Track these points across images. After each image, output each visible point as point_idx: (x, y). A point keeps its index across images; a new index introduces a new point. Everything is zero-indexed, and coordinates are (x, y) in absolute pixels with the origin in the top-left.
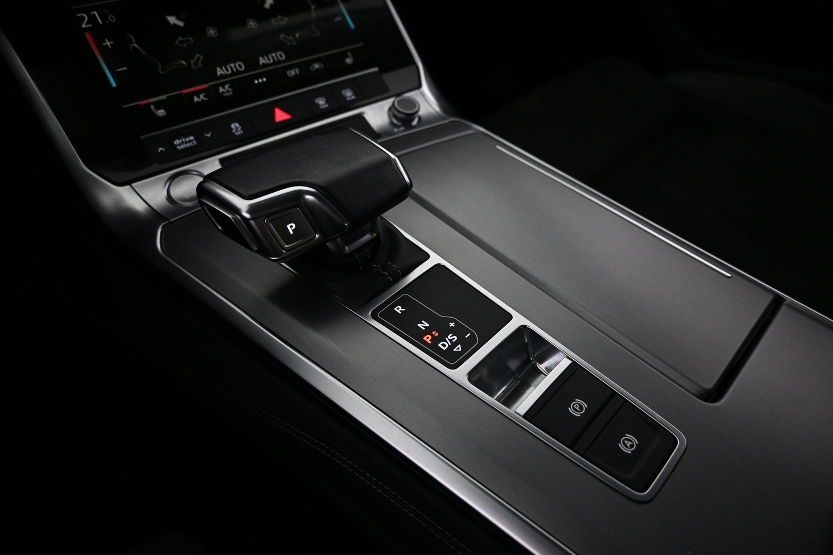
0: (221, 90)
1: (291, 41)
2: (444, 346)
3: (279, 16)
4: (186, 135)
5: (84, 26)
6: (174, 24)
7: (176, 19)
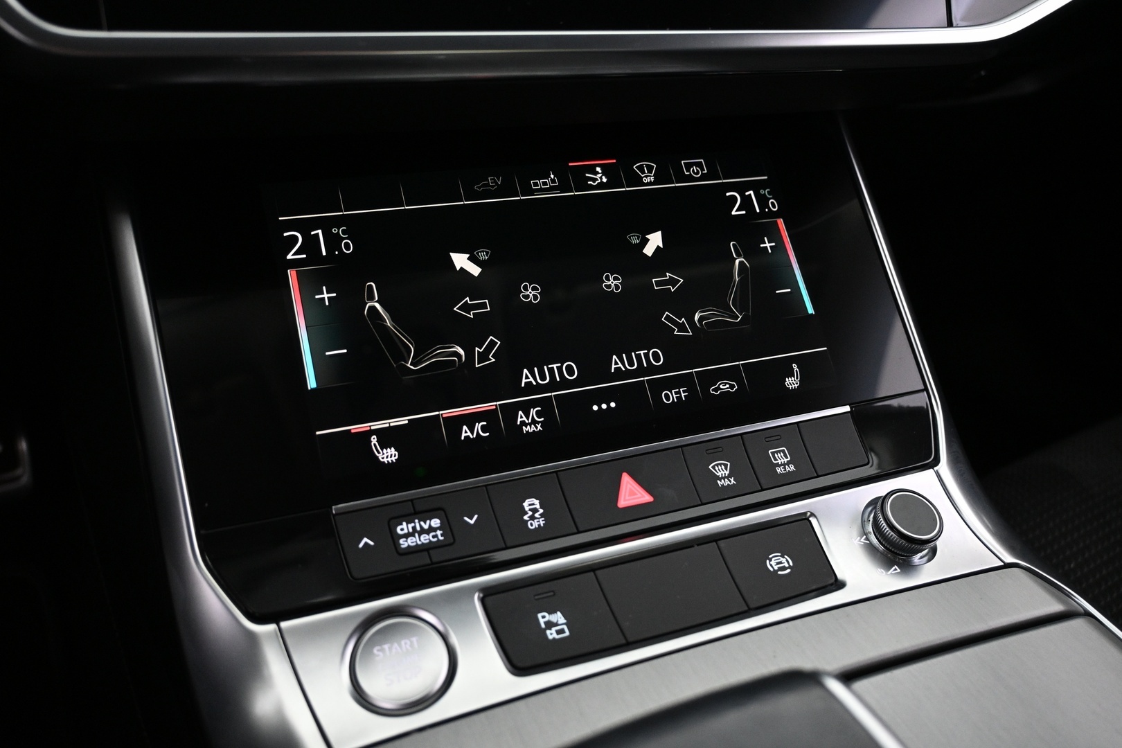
0: (521, 417)
1: (682, 327)
3: (668, 274)
4: (425, 515)
5: (289, 257)
6: (461, 268)
7: (468, 259)
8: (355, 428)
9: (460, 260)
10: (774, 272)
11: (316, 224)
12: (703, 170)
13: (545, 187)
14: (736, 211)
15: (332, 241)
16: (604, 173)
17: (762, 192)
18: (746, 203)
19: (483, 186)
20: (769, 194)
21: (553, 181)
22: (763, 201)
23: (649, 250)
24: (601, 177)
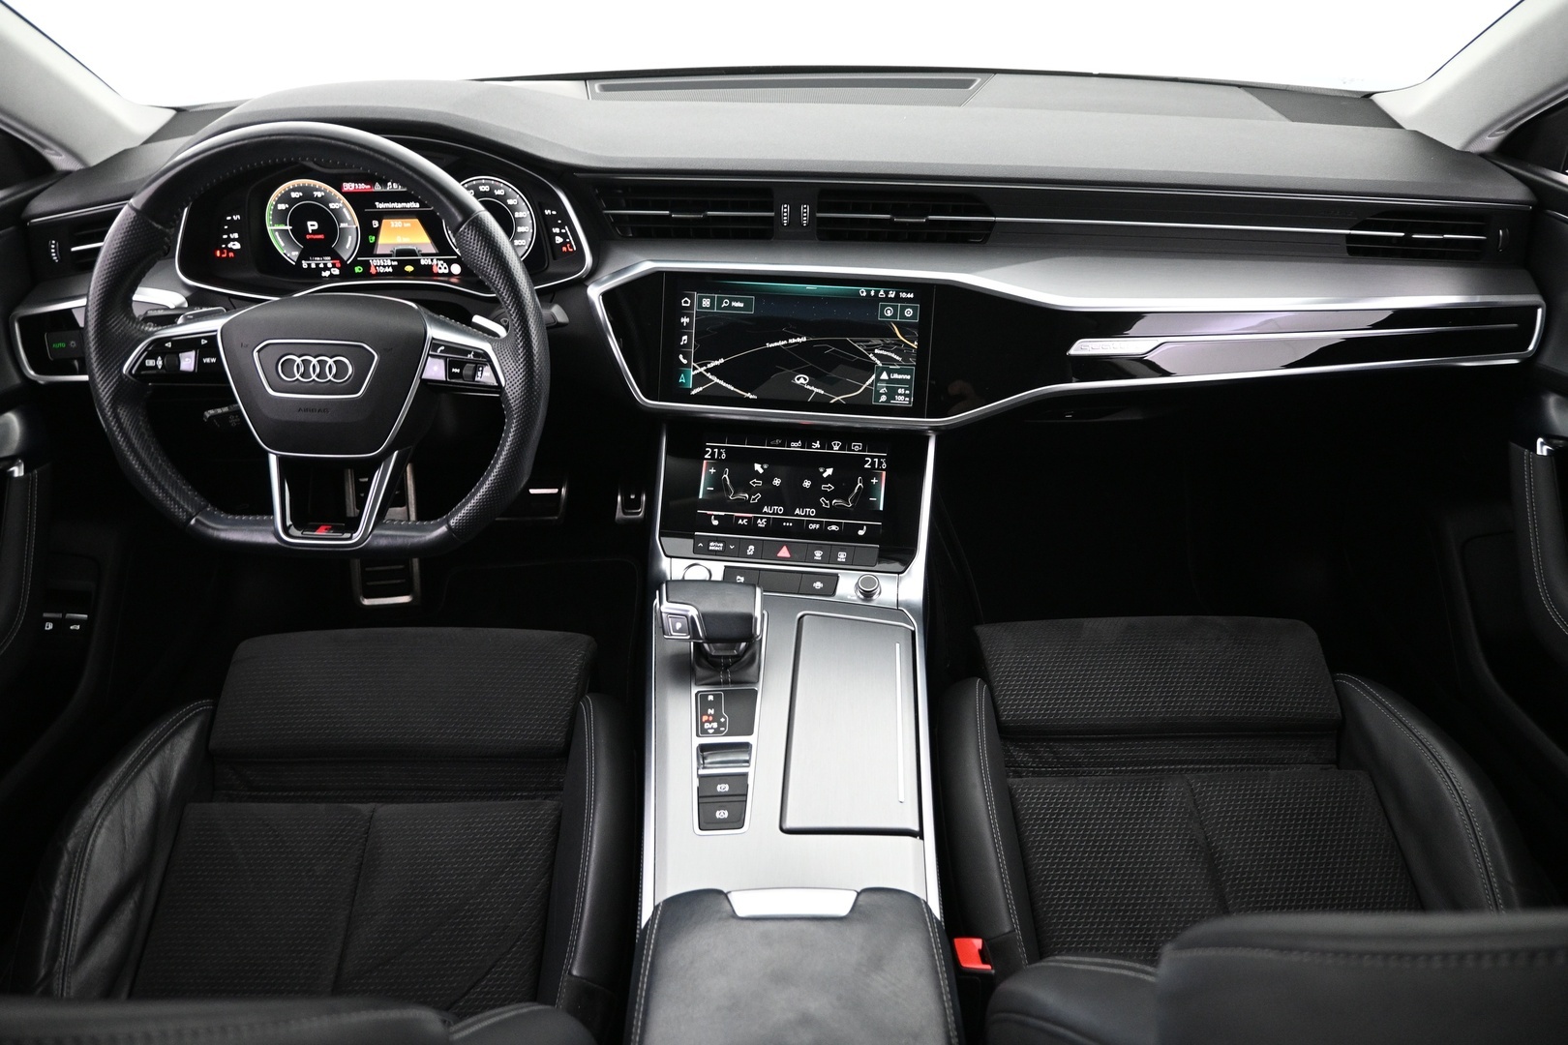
0: (759, 521)
1: (826, 504)
2: (707, 725)
3: (829, 485)
4: (719, 542)
5: (705, 457)
6: (757, 469)
7: (760, 467)
8: (708, 512)
9: (758, 467)
10: (869, 490)
11: (717, 447)
12: (860, 448)
13: (796, 446)
14: (868, 466)
15: (720, 454)
17: (882, 460)
18: (873, 463)
20: (884, 461)
21: (800, 444)
22: (880, 463)
23: (825, 475)
24: (818, 445)
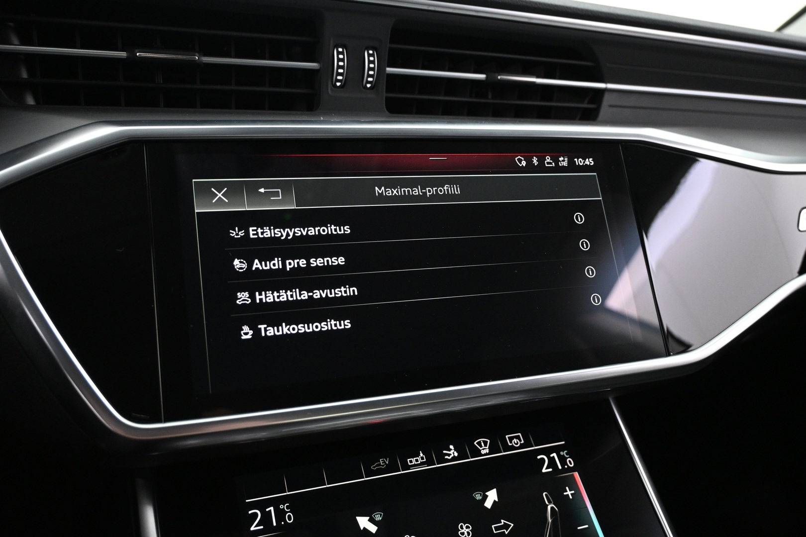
3: (502, 521)
5: (252, 528)
6: (364, 528)
7: (368, 520)
9: (363, 522)
11: (269, 503)
12: (520, 441)
13: (417, 462)
14: (546, 469)
16: (455, 450)
17: (562, 453)
18: (552, 460)
19: (377, 466)
20: (567, 455)
21: (422, 458)
22: (563, 460)
23: (488, 504)
24: (453, 453)
